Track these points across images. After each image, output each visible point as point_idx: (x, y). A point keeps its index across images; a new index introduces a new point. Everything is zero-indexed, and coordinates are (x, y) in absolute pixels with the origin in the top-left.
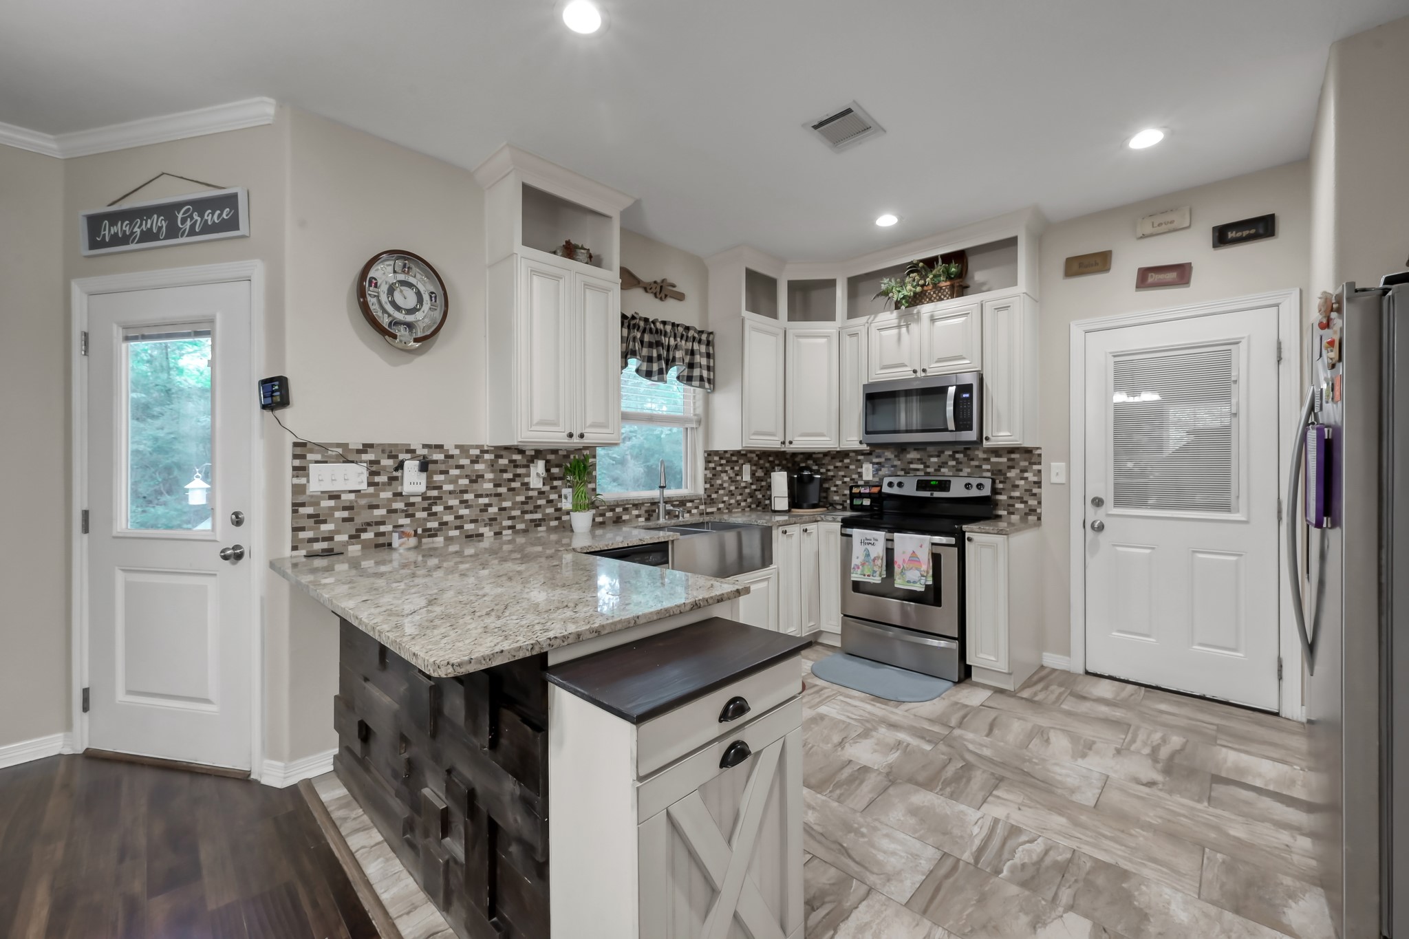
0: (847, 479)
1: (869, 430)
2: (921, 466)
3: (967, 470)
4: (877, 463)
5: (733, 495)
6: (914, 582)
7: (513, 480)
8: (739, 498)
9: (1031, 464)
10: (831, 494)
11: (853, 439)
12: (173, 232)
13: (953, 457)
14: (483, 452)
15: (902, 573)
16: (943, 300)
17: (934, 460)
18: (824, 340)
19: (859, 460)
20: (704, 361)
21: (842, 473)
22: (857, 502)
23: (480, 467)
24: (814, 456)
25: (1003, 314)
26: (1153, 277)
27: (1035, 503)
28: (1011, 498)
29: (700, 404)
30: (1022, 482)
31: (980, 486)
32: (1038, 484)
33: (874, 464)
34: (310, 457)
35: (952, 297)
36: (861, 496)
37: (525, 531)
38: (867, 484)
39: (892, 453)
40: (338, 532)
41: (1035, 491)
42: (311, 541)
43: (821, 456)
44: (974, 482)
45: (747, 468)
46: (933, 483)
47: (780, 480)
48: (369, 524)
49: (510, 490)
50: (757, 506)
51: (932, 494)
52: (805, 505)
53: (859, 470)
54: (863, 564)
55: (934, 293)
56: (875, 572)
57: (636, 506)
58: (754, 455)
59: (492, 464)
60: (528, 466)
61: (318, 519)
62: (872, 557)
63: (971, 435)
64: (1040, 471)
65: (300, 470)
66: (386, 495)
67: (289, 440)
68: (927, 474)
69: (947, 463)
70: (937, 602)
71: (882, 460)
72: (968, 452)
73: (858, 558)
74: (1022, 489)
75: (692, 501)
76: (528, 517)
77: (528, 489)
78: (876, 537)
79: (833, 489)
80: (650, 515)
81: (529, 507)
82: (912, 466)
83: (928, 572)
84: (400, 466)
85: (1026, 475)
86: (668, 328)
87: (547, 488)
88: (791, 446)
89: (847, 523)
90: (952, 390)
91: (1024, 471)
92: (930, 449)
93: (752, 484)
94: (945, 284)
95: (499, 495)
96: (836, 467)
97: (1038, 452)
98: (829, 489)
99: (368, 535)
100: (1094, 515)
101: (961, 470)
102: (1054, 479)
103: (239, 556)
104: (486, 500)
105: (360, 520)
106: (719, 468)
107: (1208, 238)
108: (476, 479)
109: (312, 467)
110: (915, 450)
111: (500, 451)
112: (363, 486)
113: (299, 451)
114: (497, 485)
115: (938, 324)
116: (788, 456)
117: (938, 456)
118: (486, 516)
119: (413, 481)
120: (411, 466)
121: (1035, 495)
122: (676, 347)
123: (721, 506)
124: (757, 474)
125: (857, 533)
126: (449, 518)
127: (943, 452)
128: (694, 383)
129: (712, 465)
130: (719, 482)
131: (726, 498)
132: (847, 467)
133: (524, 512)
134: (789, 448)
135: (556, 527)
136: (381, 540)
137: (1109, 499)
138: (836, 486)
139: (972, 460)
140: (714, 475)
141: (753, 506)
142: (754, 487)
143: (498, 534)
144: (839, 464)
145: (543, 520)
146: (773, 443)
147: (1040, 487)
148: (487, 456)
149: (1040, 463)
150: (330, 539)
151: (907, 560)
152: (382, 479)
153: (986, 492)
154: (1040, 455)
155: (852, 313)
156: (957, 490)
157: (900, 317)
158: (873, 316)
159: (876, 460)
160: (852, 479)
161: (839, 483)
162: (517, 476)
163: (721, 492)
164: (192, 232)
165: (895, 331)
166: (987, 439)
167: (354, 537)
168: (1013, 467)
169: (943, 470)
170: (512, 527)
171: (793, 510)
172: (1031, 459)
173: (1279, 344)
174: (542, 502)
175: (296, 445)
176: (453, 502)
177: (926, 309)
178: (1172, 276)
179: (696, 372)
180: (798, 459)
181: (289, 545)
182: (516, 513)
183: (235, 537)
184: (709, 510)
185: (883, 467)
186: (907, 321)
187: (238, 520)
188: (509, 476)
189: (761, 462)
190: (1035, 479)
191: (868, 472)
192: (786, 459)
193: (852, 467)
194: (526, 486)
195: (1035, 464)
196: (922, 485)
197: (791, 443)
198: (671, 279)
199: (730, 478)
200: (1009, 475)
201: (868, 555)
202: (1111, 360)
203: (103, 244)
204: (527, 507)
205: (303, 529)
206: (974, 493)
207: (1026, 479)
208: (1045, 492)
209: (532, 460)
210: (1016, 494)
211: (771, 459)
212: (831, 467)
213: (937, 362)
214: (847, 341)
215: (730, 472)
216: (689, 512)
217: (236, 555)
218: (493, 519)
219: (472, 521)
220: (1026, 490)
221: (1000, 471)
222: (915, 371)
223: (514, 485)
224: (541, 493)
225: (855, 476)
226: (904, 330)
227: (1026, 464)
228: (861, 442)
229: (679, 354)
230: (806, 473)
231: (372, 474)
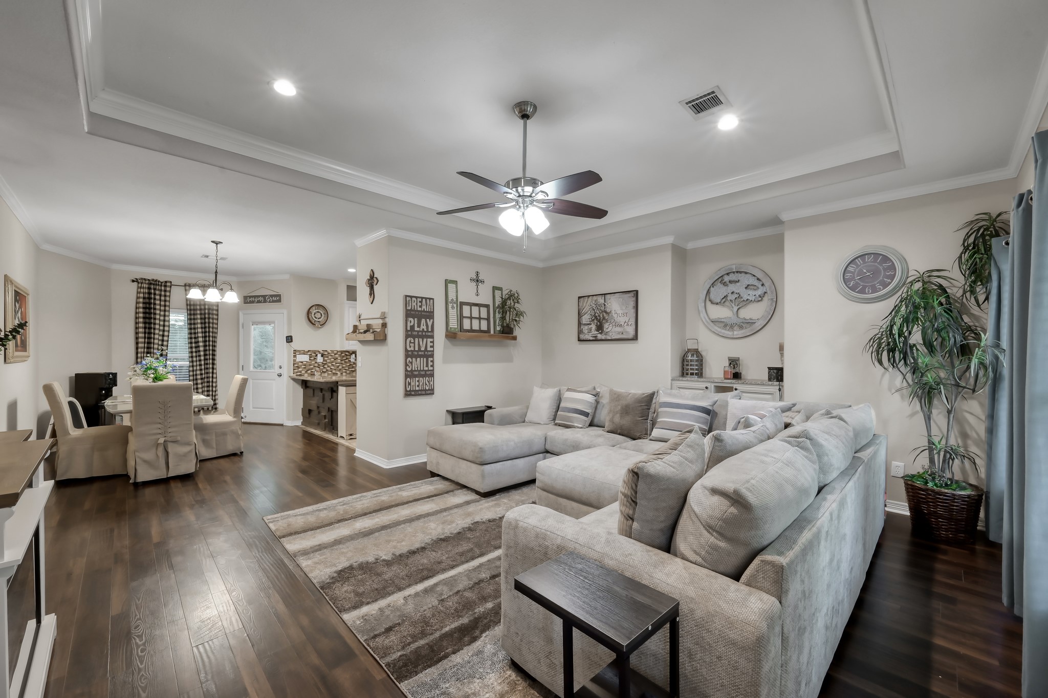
12: (265, 301)
23: (337, 356)
34: (297, 353)
37: (349, 373)
40: (303, 370)
42: (297, 372)
48: (309, 369)
59: (340, 355)
60: (350, 356)
61: (298, 367)
65: (295, 356)
66: (313, 362)
67: (293, 350)
76: (350, 369)
84: (317, 356)
95: (342, 363)
99: (309, 372)
103: (281, 376)
104: (338, 365)
105: (307, 368)
108: (336, 359)
109: (297, 355)
111: (342, 352)
112: (308, 360)
113: (294, 352)
114: (341, 361)
118: (338, 369)
119: (320, 359)
120: (319, 355)
126: (328, 369)
133: (349, 368)
136: (312, 373)
143: (342, 373)
148: (339, 353)
150: (301, 372)
152: (312, 358)
162: (347, 358)
164: (270, 302)
167: (306, 371)
170: (345, 372)
176: (330, 365)
181: (292, 372)
182: (347, 368)
183: (280, 371)
187: (281, 368)
188: (345, 358)
194: (350, 361)
203: (247, 303)
204: (350, 367)
205: (295, 369)
209: (351, 354)
217: (280, 375)
218: (340, 370)
219: (335, 370)
223: (346, 361)
231: (310, 357)
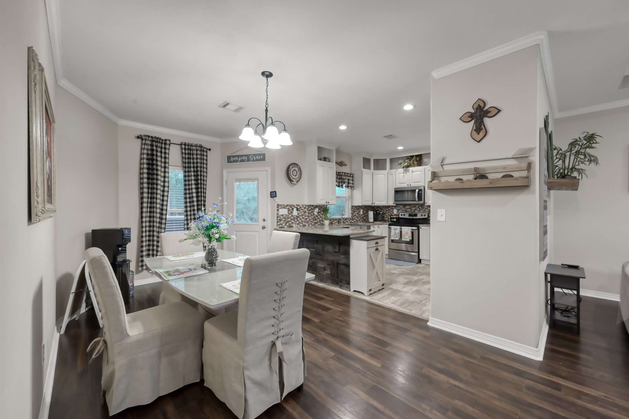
0: (389, 214)
1: (396, 200)
2: (410, 210)
3: (422, 211)
4: (398, 209)
5: (358, 218)
6: (407, 239)
7: (311, 213)
8: (360, 218)
10: (385, 218)
11: (391, 203)
12: (249, 160)
13: (418, 208)
14: (306, 206)
15: (404, 236)
16: (415, 167)
17: (413, 208)
18: (383, 175)
19: (393, 208)
20: (351, 182)
21: (388, 212)
22: (392, 220)
23: (306, 210)
24: (380, 207)
29: (350, 193)
31: (425, 215)
33: (397, 209)
34: (279, 207)
35: (418, 166)
36: (393, 218)
37: (314, 225)
38: (395, 215)
39: (402, 206)
40: (283, 223)
42: (280, 225)
43: (382, 207)
44: (423, 214)
45: (361, 210)
46: (413, 214)
47: (371, 214)
48: (288, 222)
49: (311, 215)
50: (364, 221)
51: (412, 217)
52: (378, 221)
53: (393, 211)
54: (394, 235)
55: (413, 165)
56: (397, 237)
57: (336, 220)
58: (363, 207)
59: (308, 209)
60: (314, 210)
61: (280, 220)
62: (396, 233)
63: (422, 202)
65: (278, 210)
66: (290, 216)
67: (276, 204)
68: (412, 212)
69: (416, 209)
70: (413, 244)
71: (399, 208)
72: (422, 206)
73: (393, 233)
75: (348, 219)
76: (314, 221)
77: (314, 215)
78: (397, 228)
79: (386, 216)
80: (339, 222)
81: (314, 219)
82: (408, 210)
83: (410, 236)
84: (293, 209)
86: (343, 174)
87: (318, 215)
88: (374, 204)
89: (390, 225)
90: (417, 190)
92: (412, 205)
93: (363, 215)
94: (416, 163)
95: (309, 216)
96: (386, 210)
98: (384, 216)
99: (287, 224)
101: (420, 211)
103: (265, 228)
104: (306, 217)
105: (286, 221)
106: (355, 210)
108: (305, 212)
109: (280, 209)
110: (408, 206)
111: (309, 206)
112: (287, 214)
113: (278, 206)
114: (309, 214)
115: (414, 173)
116: (372, 207)
117: (414, 207)
119: (295, 213)
120: (295, 209)
122: (345, 179)
123: (355, 220)
124: (364, 212)
125: (392, 227)
126: (300, 221)
127: (416, 206)
128: (349, 188)
129: (353, 209)
130: (355, 214)
131: (356, 219)
132: (390, 210)
134: (373, 205)
135: (319, 224)
136: (290, 225)
138: (386, 215)
139: (423, 208)
140: (353, 212)
141: (363, 221)
142: (363, 216)
143: (309, 225)
144: (387, 209)
145: (317, 222)
146: (369, 203)
148: (307, 207)
150: (282, 224)
151: (405, 233)
152: (290, 212)
153: (426, 217)
155: (391, 168)
156: (419, 216)
157: (404, 170)
158: (397, 170)
159: (397, 208)
160: (391, 214)
161: (387, 215)
162: (312, 212)
163: (355, 217)
164: (253, 161)
165: (403, 174)
166: (426, 203)
167: (286, 224)
169: (416, 211)
170: (311, 224)
171: (375, 222)
174: (317, 218)
175: (278, 205)
176: (301, 218)
177: (411, 169)
179: (350, 185)
180: (375, 208)
181: (276, 225)
182: (312, 220)
183: (264, 224)
184: (352, 222)
185: (400, 210)
186: (406, 171)
187: (264, 220)
188: (311, 212)
189: (365, 209)
191: (395, 211)
192: (372, 208)
193: (391, 210)
194: (314, 214)
196: (410, 215)
197: (374, 203)
198: (344, 161)
199: (357, 213)
201: (395, 233)
203: (231, 162)
205: (278, 222)
206: (423, 217)
211: (368, 208)
212: (385, 210)
213: (413, 183)
214: (390, 176)
215: (357, 211)
216: (348, 222)
218: (308, 222)
219: (304, 222)
222: (408, 185)
224: (317, 216)
225: (392, 213)
226: (405, 174)
228: (393, 204)
229: (346, 181)
230: (378, 212)
231: (288, 211)
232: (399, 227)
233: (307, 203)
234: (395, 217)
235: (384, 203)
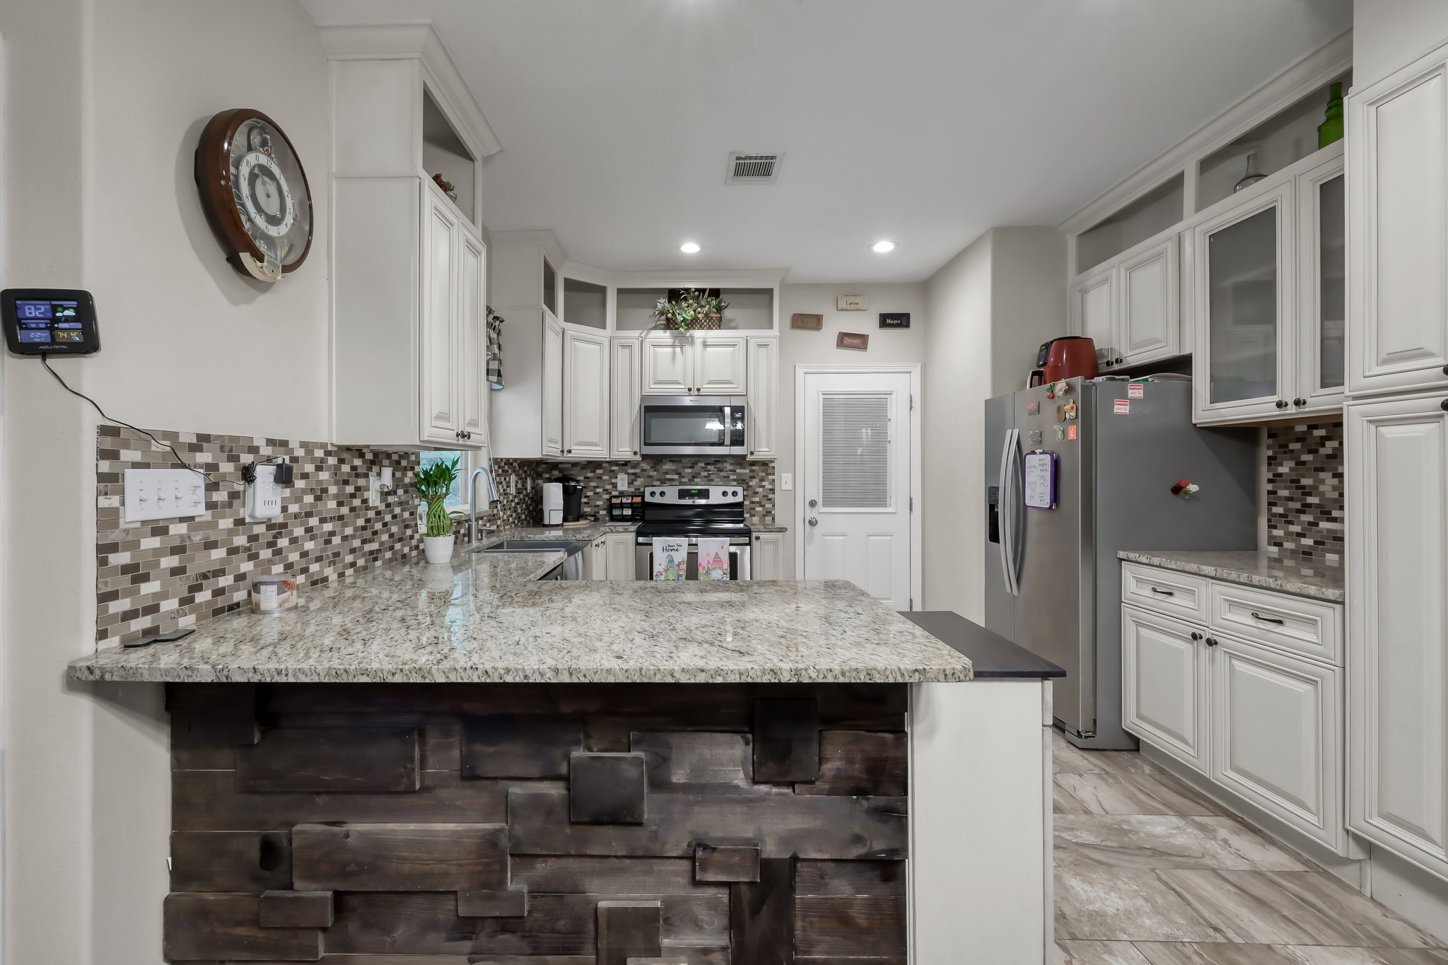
0: (600, 490)
1: (646, 441)
2: (677, 477)
3: (720, 480)
4: (633, 474)
7: (354, 496)
9: (768, 474)
11: (625, 449)
13: (705, 469)
14: (327, 453)
15: (708, 572)
16: (712, 329)
17: (689, 470)
18: (594, 346)
19: (614, 471)
21: (593, 484)
22: (616, 512)
23: (324, 476)
24: (560, 466)
25: (763, 350)
26: (847, 341)
27: (771, 506)
28: (753, 502)
30: (761, 490)
31: (735, 494)
32: (772, 490)
33: (629, 474)
34: (127, 455)
36: (622, 506)
38: (622, 494)
39: (648, 465)
40: (164, 595)
41: (770, 496)
42: (127, 617)
44: (728, 490)
45: (513, 479)
46: (693, 492)
47: (554, 494)
48: (205, 576)
49: (353, 509)
51: (693, 502)
52: (573, 516)
53: (613, 481)
54: (666, 570)
55: (705, 321)
56: (680, 576)
58: (516, 464)
59: (335, 473)
60: (366, 476)
61: (136, 574)
62: (676, 562)
63: (741, 450)
64: (773, 480)
65: (110, 481)
66: (226, 523)
67: (90, 422)
68: (686, 484)
69: (700, 474)
71: (638, 471)
73: (660, 565)
74: (761, 495)
76: (367, 548)
77: (368, 508)
78: (679, 543)
81: (368, 534)
82: (668, 476)
84: (248, 474)
85: (764, 483)
87: (382, 507)
88: (569, 455)
89: (638, 533)
90: (728, 410)
91: (762, 480)
92: (681, 461)
93: (515, 497)
95: (341, 518)
96: (585, 478)
97: (772, 465)
99: (203, 597)
100: (811, 513)
101: (716, 480)
102: (784, 487)
104: (328, 527)
105: (192, 571)
106: (497, 479)
107: (876, 321)
108: (321, 494)
109: (131, 476)
110: (671, 461)
111: (342, 453)
112: (200, 511)
113: (108, 443)
114: (340, 504)
115: (709, 349)
117: (692, 467)
118: (330, 551)
119: (269, 500)
120: (264, 474)
121: (770, 499)
123: (499, 522)
124: (519, 486)
125: (655, 541)
126: (294, 557)
127: (697, 464)
128: (488, 380)
129: (494, 475)
131: (501, 514)
132: (600, 478)
133: (363, 542)
134: (568, 457)
135: (390, 560)
136: (221, 602)
137: (820, 502)
138: (586, 497)
139: (722, 471)
140: (495, 487)
142: (517, 500)
143: (341, 575)
144: (589, 475)
145: (379, 551)
146: (552, 451)
147: (774, 493)
148: (332, 461)
149: (774, 474)
151: (711, 562)
152: (220, 496)
153: (740, 498)
154: (774, 468)
155: (620, 326)
156: (716, 497)
157: (675, 337)
158: (645, 332)
159: (631, 471)
160: (607, 490)
162: (358, 489)
163: (499, 507)
165: (670, 350)
166: (758, 453)
167: (187, 601)
168: (754, 477)
169: (698, 480)
170: (353, 565)
171: (565, 524)
172: (767, 470)
173: (911, 396)
174: (378, 526)
175: (104, 431)
176: (299, 531)
177: (699, 334)
178: (857, 341)
181: (90, 630)
182: (356, 543)
185: (639, 477)
186: (683, 342)
188: (350, 489)
189: (520, 471)
190: (771, 487)
191: (622, 482)
193: (606, 478)
194: (365, 501)
195: (770, 474)
196: (683, 494)
197: (569, 451)
199: (504, 490)
200: (751, 483)
201: (671, 561)
202: (821, 397)
204: (366, 535)
206: (730, 499)
207: (764, 487)
208: (777, 497)
209: (371, 466)
210: (757, 499)
212: (581, 478)
213: (708, 383)
214: (622, 355)
215: (504, 483)
218: (336, 555)
219: (319, 559)
220: (764, 496)
221: (744, 480)
222: (690, 390)
223: (355, 503)
224: (378, 513)
225: (609, 487)
226: (678, 350)
227: (764, 474)
228: (635, 453)
230: (570, 484)
231: (212, 487)
232: (683, 541)
233: (330, 432)
234: (629, 501)
235: (599, 452)
